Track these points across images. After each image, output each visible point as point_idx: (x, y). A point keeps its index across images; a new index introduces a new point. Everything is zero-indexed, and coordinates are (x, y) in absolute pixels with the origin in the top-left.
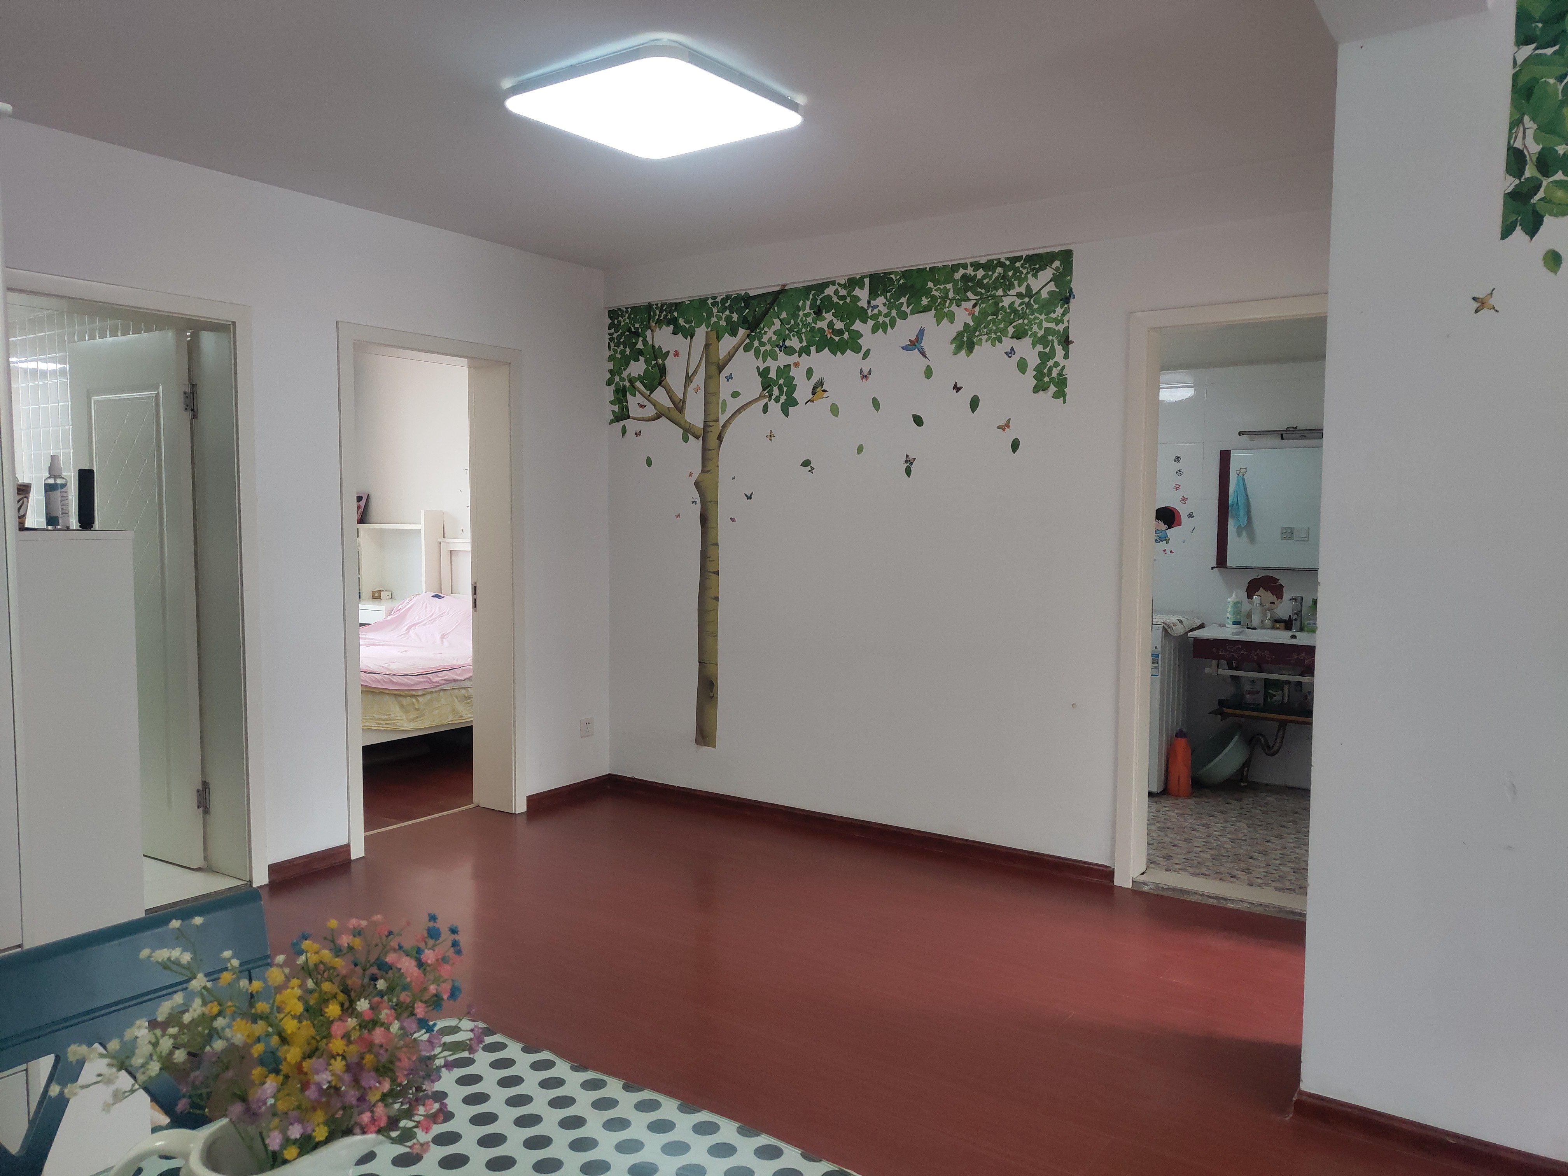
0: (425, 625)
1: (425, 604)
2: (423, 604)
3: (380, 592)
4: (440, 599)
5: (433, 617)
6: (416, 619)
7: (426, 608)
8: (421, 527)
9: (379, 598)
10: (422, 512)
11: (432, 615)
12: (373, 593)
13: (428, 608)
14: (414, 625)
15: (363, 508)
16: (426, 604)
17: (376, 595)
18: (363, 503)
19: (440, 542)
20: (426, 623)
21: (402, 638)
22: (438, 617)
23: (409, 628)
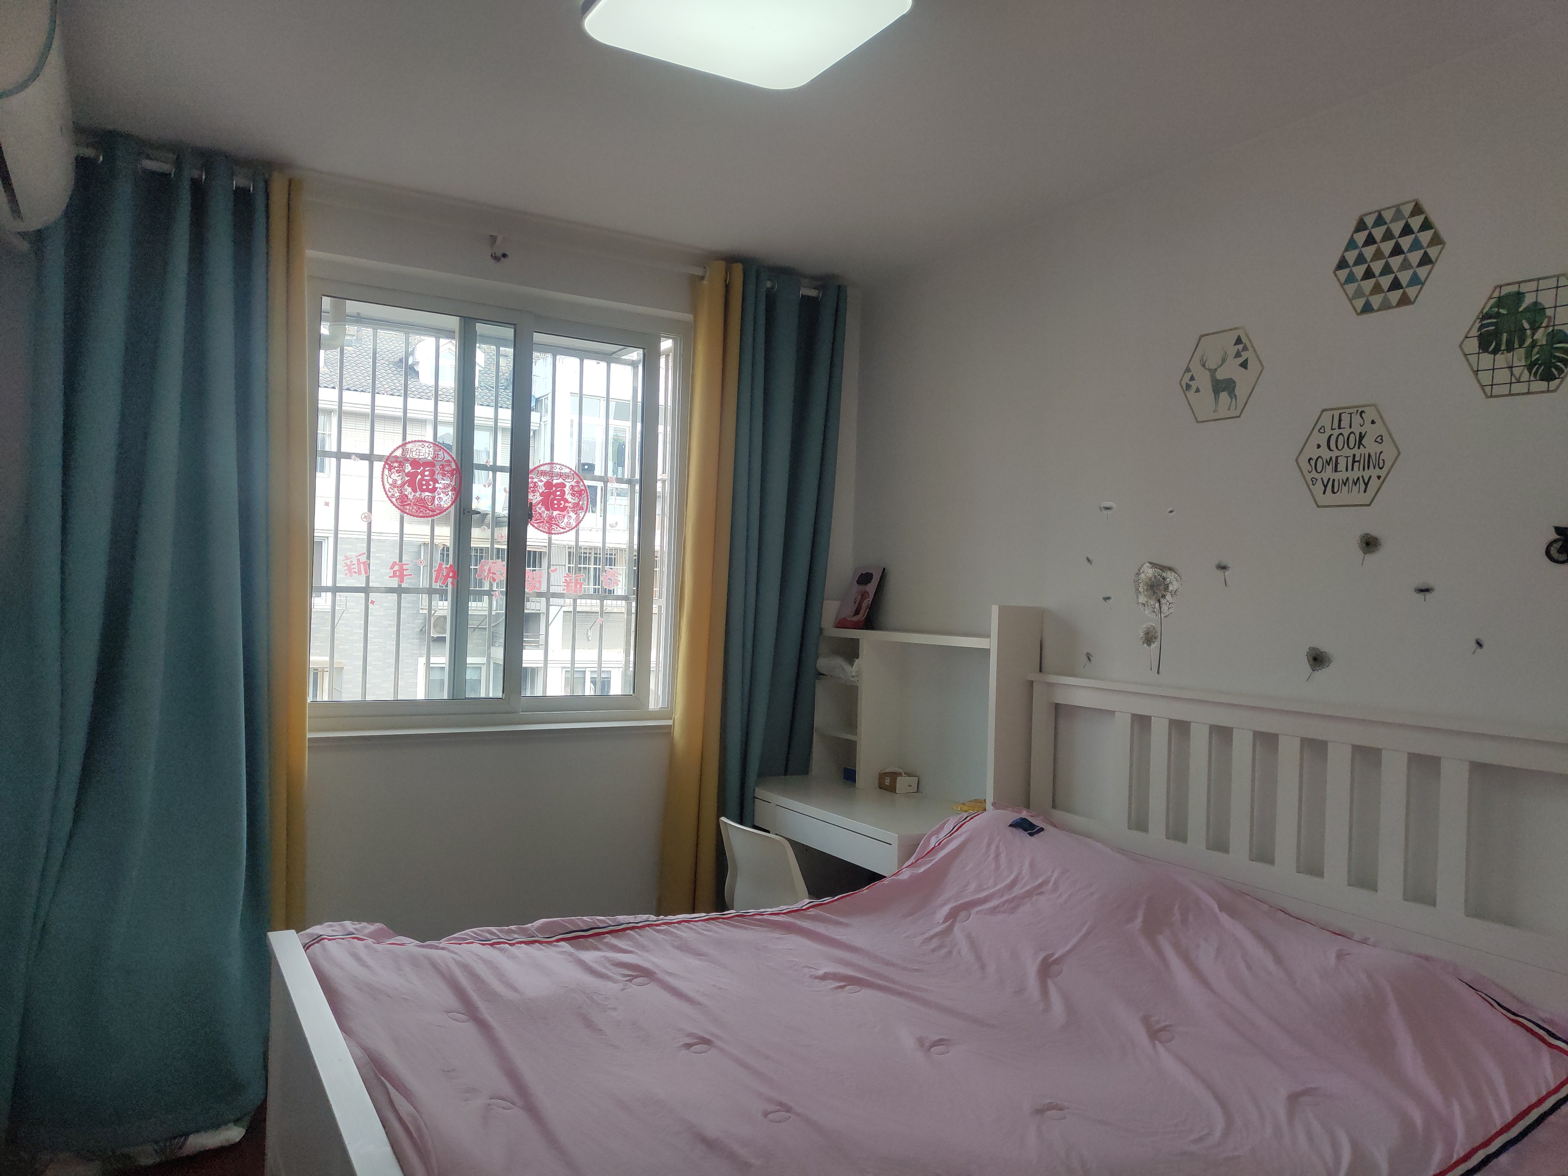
0: (994, 911)
1: (993, 847)
2: (989, 845)
3: (894, 776)
4: (1031, 835)
5: (1017, 891)
6: (973, 886)
7: (997, 856)
8: (990, 643)
9: (892, 789)
10: (995, 610)
11: (1014, 883)
12: (882, 776)
13: (1003, 859)
14: (968, 906)
15: (872, 596)
16: (998, 847)
17: (887, 781)
18: (871, 588)
19: (1031, 683)
20: (998, 906)
21: (933, 951)
22: (1029, 894)
23: (953, 915)
